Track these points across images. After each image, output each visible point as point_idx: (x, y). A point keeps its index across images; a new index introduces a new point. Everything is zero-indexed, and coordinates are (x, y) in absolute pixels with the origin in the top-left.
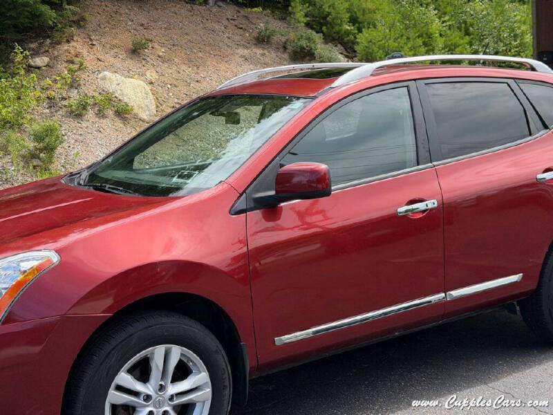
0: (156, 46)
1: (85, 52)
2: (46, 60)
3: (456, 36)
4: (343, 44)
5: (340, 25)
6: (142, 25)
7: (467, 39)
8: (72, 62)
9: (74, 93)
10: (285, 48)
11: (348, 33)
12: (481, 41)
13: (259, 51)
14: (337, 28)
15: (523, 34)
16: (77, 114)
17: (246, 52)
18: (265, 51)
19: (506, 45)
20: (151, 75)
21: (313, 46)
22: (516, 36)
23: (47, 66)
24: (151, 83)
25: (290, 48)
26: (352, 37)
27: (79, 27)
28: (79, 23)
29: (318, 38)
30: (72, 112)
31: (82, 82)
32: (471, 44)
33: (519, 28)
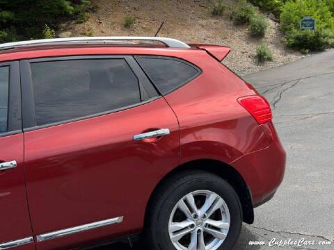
0: (142, 21)
1: (94, 28)
2: (69, 33)
6: (135, 8)
10: (231, 18)
13: (213, 21)
17: (204, 22)
18: (218, 21)
21: (249, 15)
25: (234, 17)
26: (279, 8)
27: (93, 12)
28: (94, 10)
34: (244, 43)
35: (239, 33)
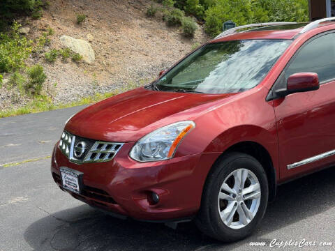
0: (90, 19)
1: (50, 24)
2: (28, 29)
3: (260, 10)
4: (196, 16)
5: (194, 5)
6: (81, 7)
7: (267, 12)
8: (44, 30)
9: (47, 49)
10: (163, 19)
11: (199, 10)
12: (274, 13)
13: (148, 22)
14: (193, 7)
15: (297, 9)
16: (50, 61)
18: (152, 22)
19: (288, 15)
20: (90, 37)
21: (180, 18)
22: (293, 10)
23: (29, 33)
24: (90, 42)
25: (167, 19)
26: (201, 12)
27: (45, 9)
28: (45, 6)
29: (182, 13)
30: (47, 60)
31: (51, 42)
32: (269, 15)
33: (295, 5)
34: (179, 42)
35: (173, 33)
